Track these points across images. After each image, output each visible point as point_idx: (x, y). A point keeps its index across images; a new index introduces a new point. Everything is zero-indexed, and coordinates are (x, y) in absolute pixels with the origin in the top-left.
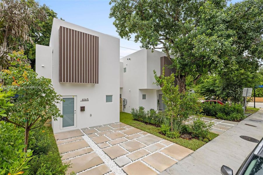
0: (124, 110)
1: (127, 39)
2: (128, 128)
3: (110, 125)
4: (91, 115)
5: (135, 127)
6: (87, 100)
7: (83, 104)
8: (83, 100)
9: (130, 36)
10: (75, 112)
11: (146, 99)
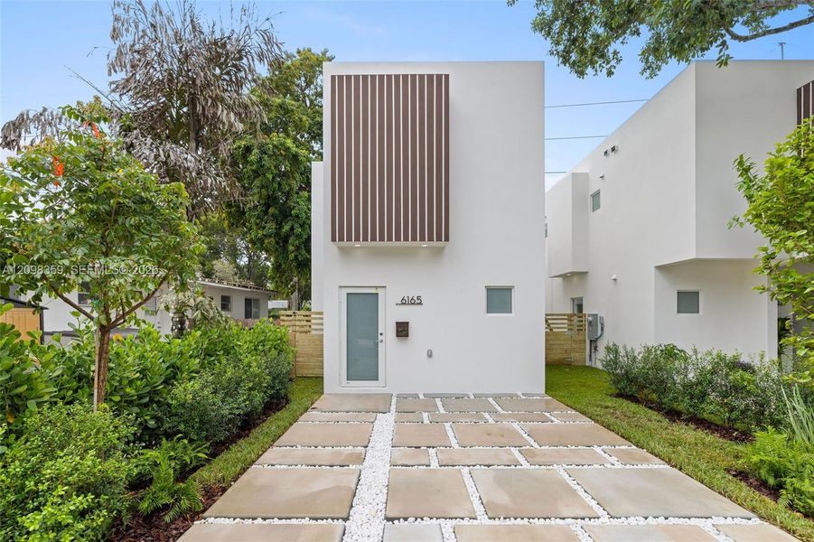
0: (590, 360)
1: (605, 71)
2: (563, 419)
3: (497, 397)
4: (430, 355)
5: (597, 421)
6: (416, 302)
7: (405, 314)
8: (404, 302)
9: (615, 53)
10: (380, 338)
11: (698, 312)
